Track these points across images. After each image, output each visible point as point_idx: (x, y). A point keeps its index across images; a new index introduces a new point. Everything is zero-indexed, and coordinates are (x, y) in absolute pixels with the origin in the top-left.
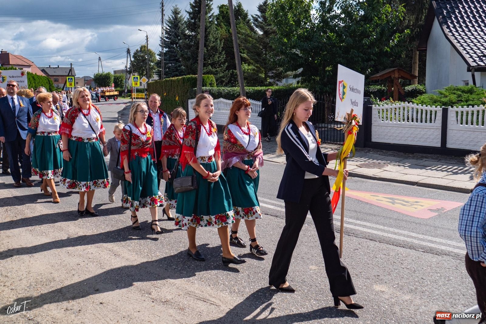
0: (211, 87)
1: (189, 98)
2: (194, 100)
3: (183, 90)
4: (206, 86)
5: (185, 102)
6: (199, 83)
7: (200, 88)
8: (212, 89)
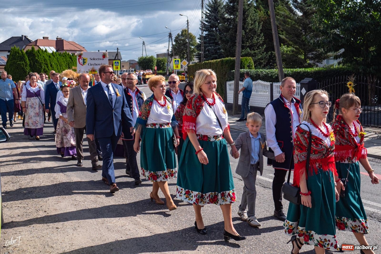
0: (249, 69)
1: (227, 81)
2: (233, 82)
3: (222, 73)
4: (244, 68)
5: (223, 84)
6: (237, 65)
7: (238, 70)
8: (249, 71)
